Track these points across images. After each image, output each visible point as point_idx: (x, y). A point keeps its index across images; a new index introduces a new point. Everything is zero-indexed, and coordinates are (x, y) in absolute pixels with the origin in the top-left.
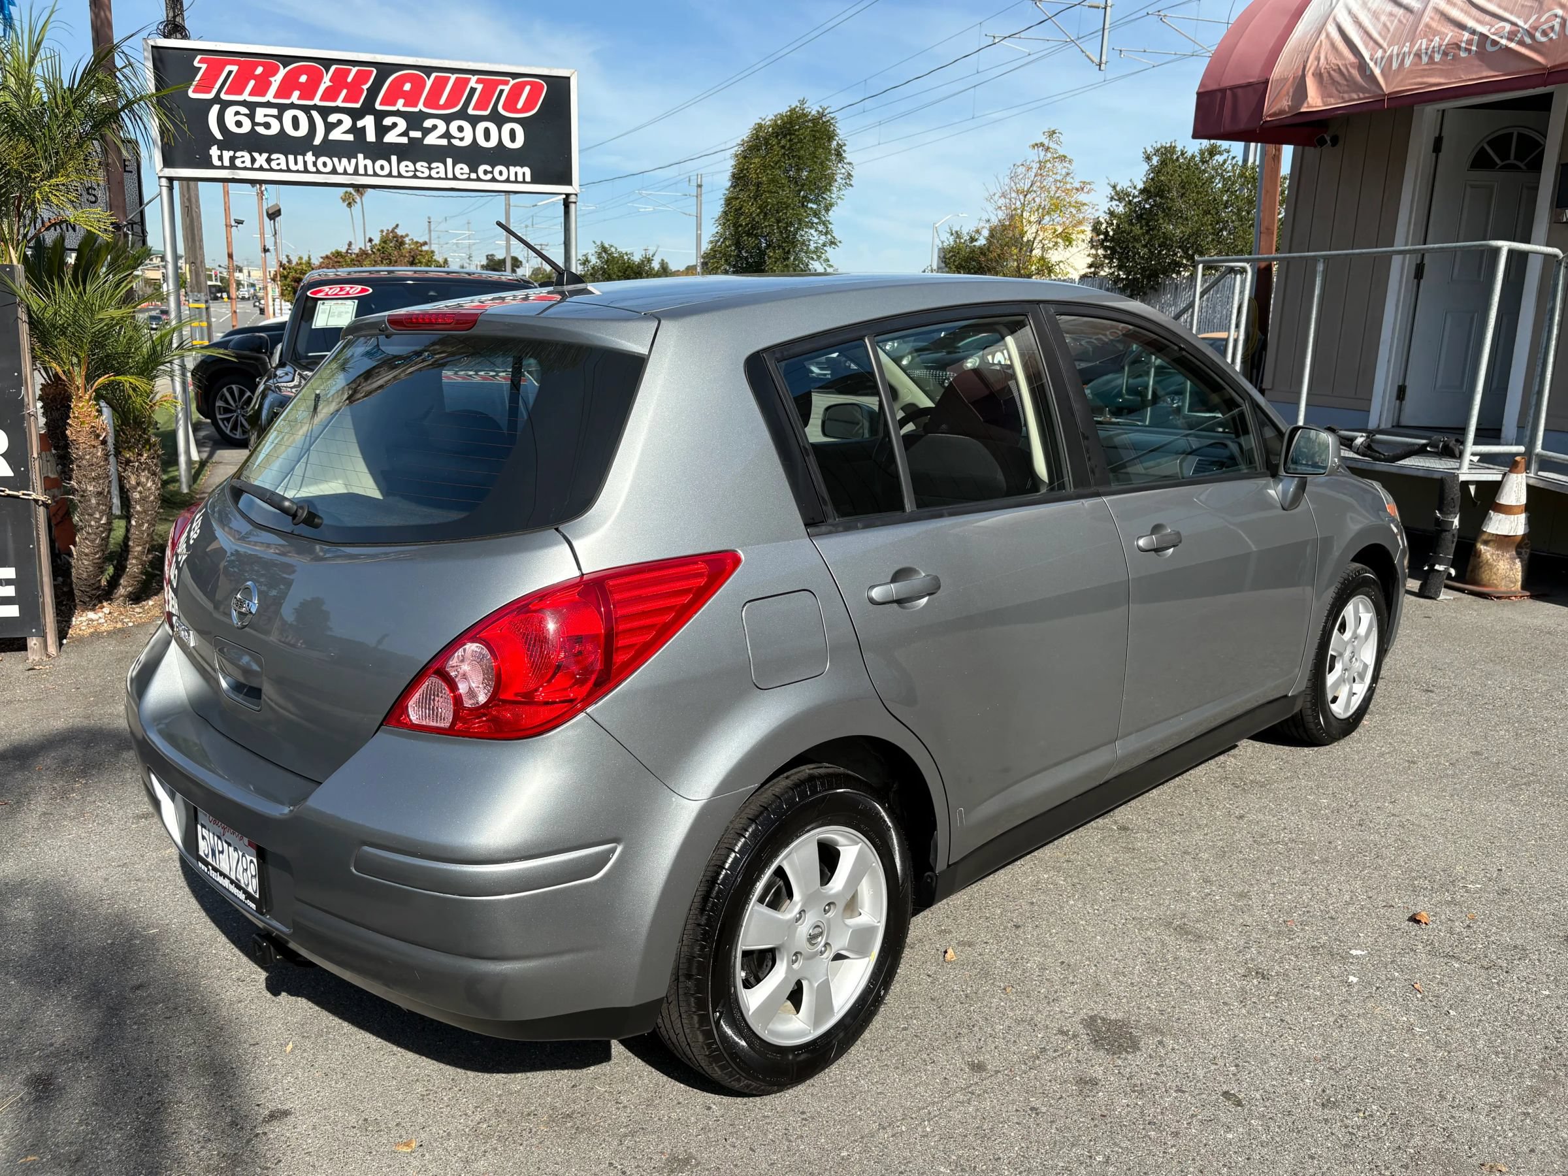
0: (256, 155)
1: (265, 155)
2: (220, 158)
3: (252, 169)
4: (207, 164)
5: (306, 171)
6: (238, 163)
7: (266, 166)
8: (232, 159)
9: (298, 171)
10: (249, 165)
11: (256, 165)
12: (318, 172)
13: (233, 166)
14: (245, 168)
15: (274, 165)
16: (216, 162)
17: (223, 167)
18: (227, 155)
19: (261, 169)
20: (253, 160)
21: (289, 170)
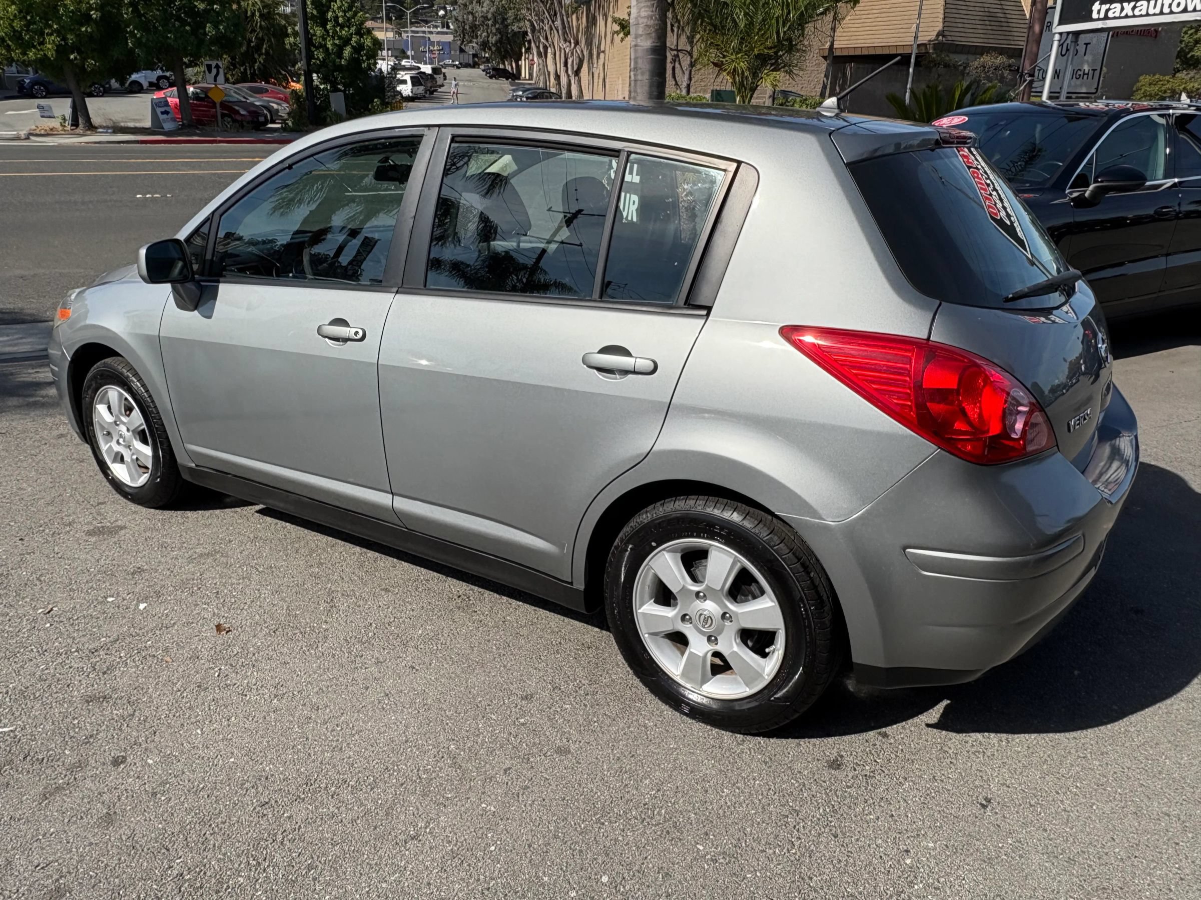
0: (1125, 5)
1: (1132, 4)
2: (1099, 12)
3: (1120, 18)
4: (1089, 18)
5: (1161, 13)
6: (1110, 14)
7: (1130, 14)
8: (1107, 11)
9: (1154, 15)
10: (1117, 15)
11: (1123, 14)
12: (1172, 12)
13: (1106, 17)
14: (1115, 18)
15: (1137, 12)
16: (1095, 16)
17: (1099, 19)
18: (1105, 7)
19: (1127, 16)
20: (1122, 9)
21: (1148, 15)
